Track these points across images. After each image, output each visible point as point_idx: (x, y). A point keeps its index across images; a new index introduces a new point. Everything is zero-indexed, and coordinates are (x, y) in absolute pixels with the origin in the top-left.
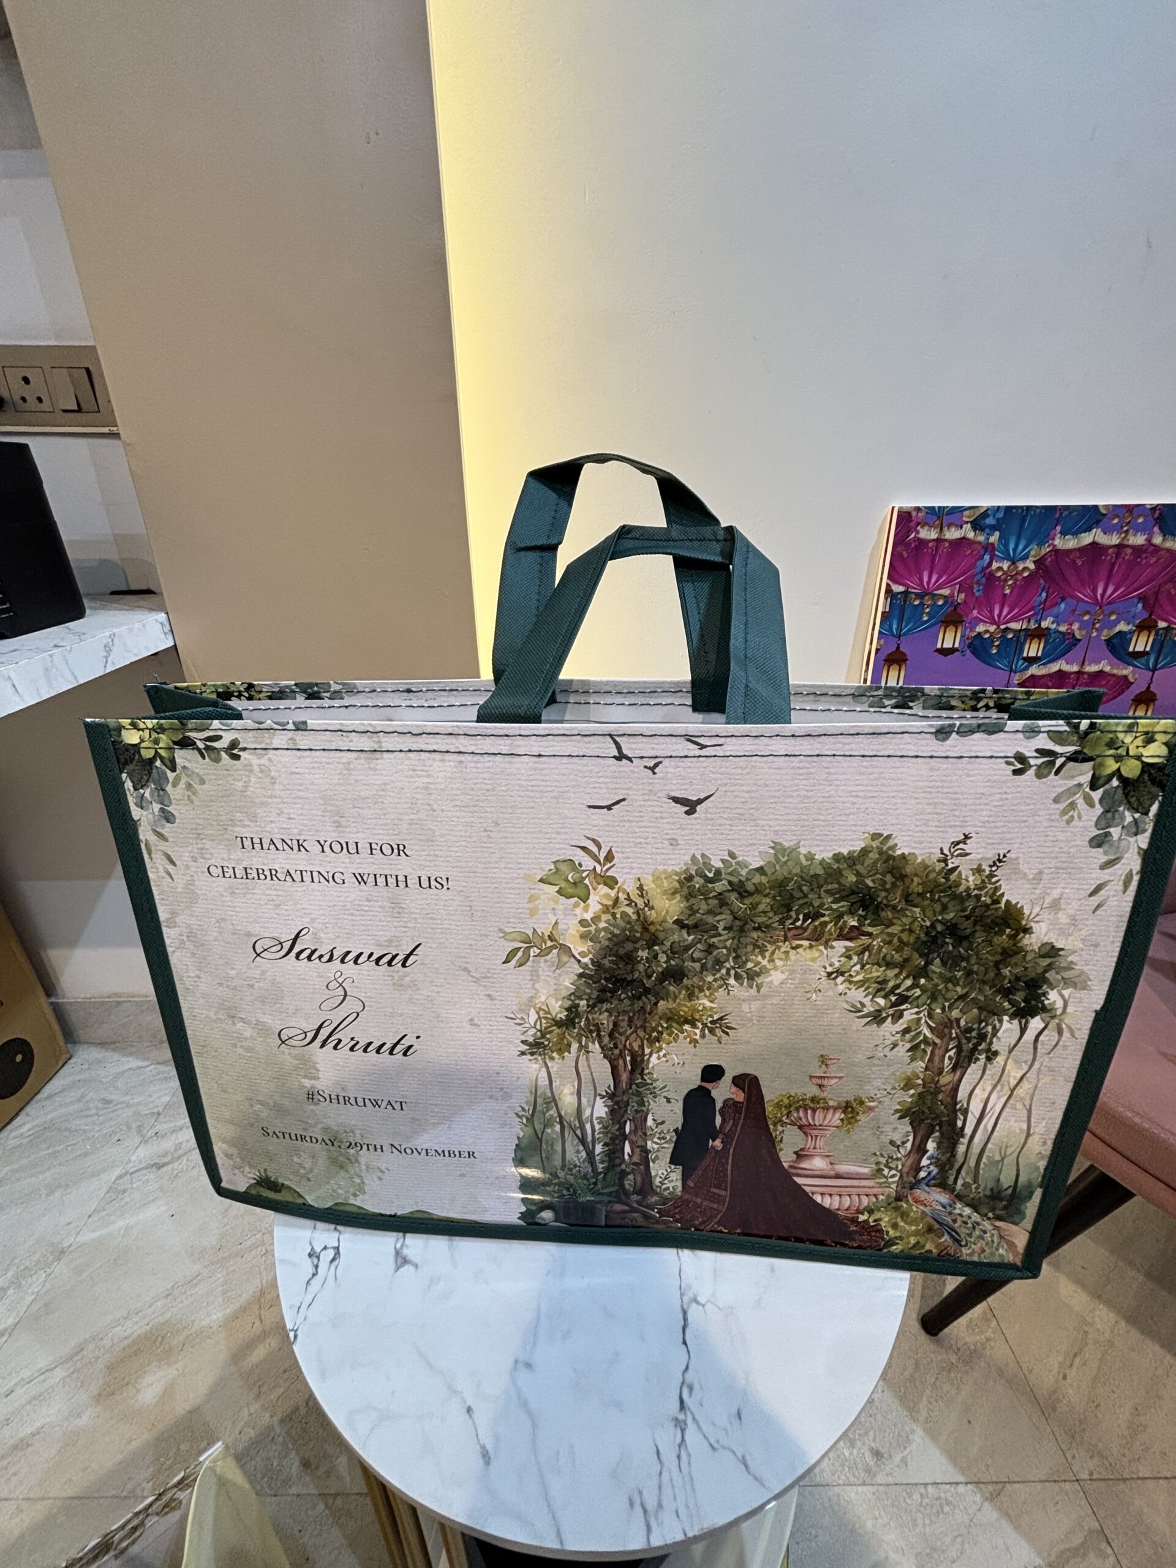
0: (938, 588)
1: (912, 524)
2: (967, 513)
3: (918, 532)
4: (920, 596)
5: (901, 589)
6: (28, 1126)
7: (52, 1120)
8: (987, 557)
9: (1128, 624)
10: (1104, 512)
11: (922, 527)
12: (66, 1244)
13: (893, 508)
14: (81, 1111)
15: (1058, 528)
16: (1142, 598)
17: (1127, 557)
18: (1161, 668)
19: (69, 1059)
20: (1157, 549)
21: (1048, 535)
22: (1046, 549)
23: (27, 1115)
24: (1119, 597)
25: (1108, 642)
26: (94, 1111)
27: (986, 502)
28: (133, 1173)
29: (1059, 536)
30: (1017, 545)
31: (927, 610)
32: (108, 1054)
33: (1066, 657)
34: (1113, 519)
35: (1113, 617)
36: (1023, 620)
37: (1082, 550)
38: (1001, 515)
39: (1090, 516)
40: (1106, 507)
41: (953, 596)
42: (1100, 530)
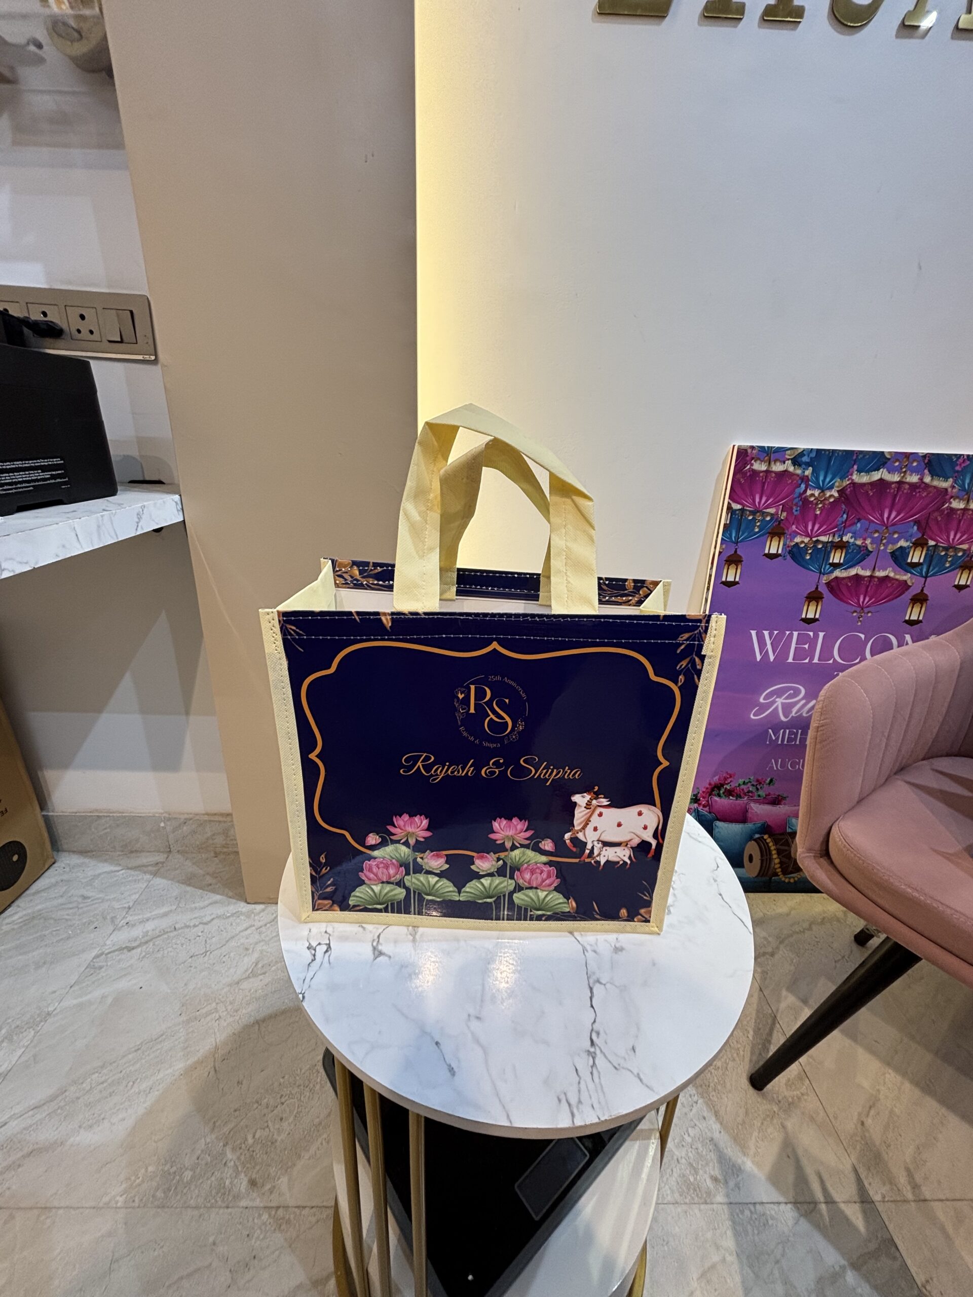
0: (767, 507)
1: (748, 458)
2: (788, 452)
3: (752, 465)
4: (753, 513)
5: (739, 507)
6: (20, 914)
7: (40, 910)
8: (803, 486)
9: (907, 541)
10: (888, 456)
11: (755, 461)
12: (51, 1009)
13: (734, 446)
14: (63, 904)
15: (855, 467)
16: (916, 522)
17: (905, 491)
18: (930, 576)
19: (54, 863)
20: (927, 486)
21: (849, 471)
22: (846, 482)
23: (19, 906)
24: (901, 520)
25: (893, 554)
26: (74, 905)
27: (802, 445)
28: (107, 954)
29: (856, 472)
30: (825, 478)
31: (758, 524)
32: (87, 860)
33: (861, 564)
34: (895, 462)
35: (896, 536)
36: (829, 534)
37: (873, 484)
38: (813, 455)
39: (878, 460)
40: (890, 453)
41: (777, 514)
42: (885, 470)
